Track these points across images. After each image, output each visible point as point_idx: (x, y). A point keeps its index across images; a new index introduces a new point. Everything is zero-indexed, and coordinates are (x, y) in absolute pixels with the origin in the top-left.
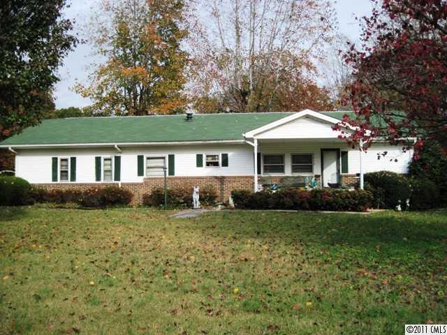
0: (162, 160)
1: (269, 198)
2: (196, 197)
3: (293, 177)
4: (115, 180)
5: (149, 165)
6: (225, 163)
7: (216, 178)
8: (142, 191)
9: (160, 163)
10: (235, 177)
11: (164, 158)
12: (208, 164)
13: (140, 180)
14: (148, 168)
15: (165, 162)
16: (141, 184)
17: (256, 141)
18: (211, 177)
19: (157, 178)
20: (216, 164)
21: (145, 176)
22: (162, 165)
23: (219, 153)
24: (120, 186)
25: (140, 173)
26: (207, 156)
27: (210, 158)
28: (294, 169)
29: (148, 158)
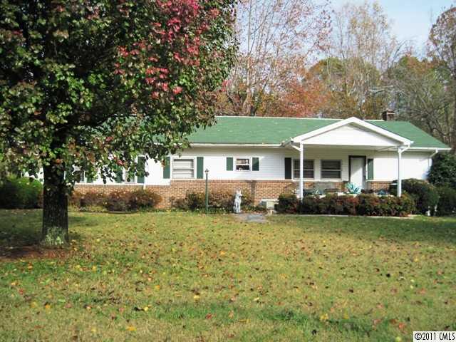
0: (190, 162)
1: (320, 202)
2: (238, 201)
3: (324, 183)
4: (138, 182)
5: (176, 167)
6: (256, 167)
7: (248, 182)
8: (168, 195)
9: (187, 165)
10: (266, 182)
11: (192, 160)
12: (238, 168)
13: (166, 182)
14: (175, 170)
15: (192, 165)
16: (168, 187)
17: (302, 146)
18: (241, 182)
19: (185, 181)
20: (247, 168)
21: (171, 179)
22: (189, 167)
23: (250, 157)
24: (144, 188)
25: (166, 175)
26: (238, 160)
27: (240, 162)
28: (324, 175)
29: (175, 160)
